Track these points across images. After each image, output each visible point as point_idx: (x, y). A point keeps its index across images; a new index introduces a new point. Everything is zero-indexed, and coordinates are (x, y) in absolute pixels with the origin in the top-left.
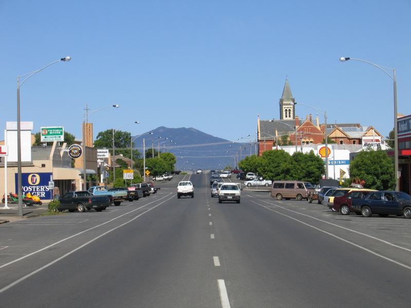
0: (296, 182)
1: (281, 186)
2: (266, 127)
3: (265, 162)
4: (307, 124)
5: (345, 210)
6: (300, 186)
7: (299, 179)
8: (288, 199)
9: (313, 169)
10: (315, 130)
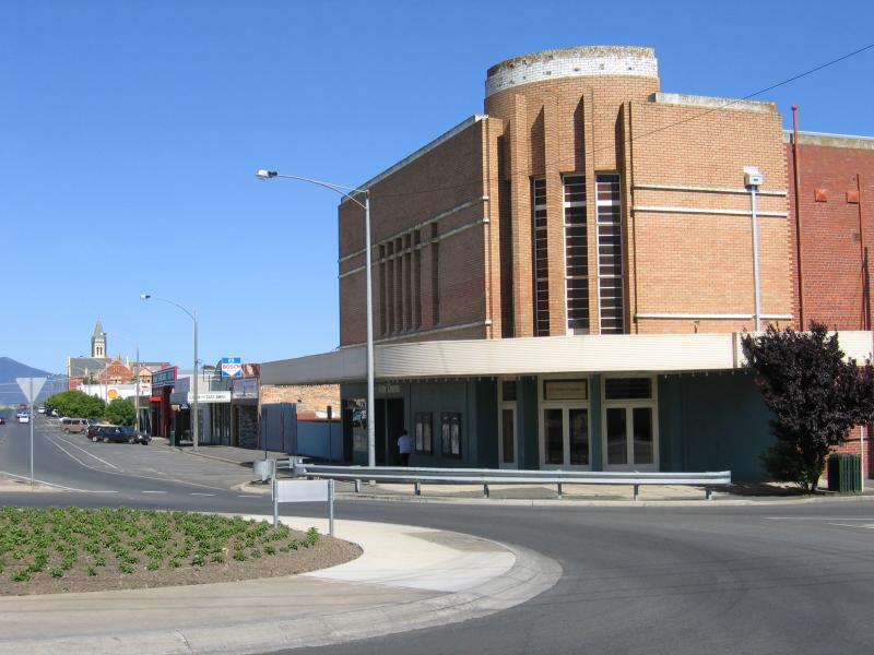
0: (81, 420)
1: (69, 422)
2: (77, 364)
3: (64, 401)
4: (116, 363)
5: (95, 439)
6: (84, 422)
7: (85, 417)
8: (75, 433)
9: (97, 408)
10: (124, 369)
